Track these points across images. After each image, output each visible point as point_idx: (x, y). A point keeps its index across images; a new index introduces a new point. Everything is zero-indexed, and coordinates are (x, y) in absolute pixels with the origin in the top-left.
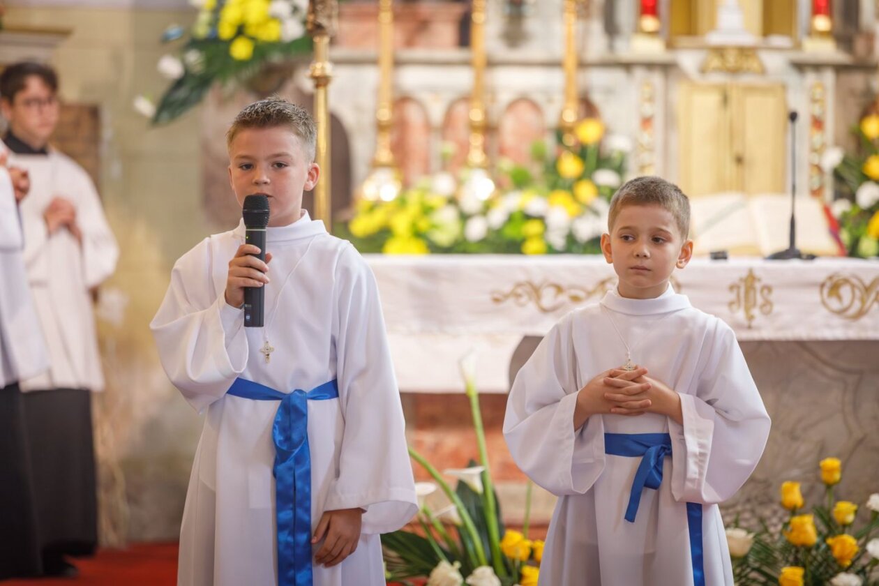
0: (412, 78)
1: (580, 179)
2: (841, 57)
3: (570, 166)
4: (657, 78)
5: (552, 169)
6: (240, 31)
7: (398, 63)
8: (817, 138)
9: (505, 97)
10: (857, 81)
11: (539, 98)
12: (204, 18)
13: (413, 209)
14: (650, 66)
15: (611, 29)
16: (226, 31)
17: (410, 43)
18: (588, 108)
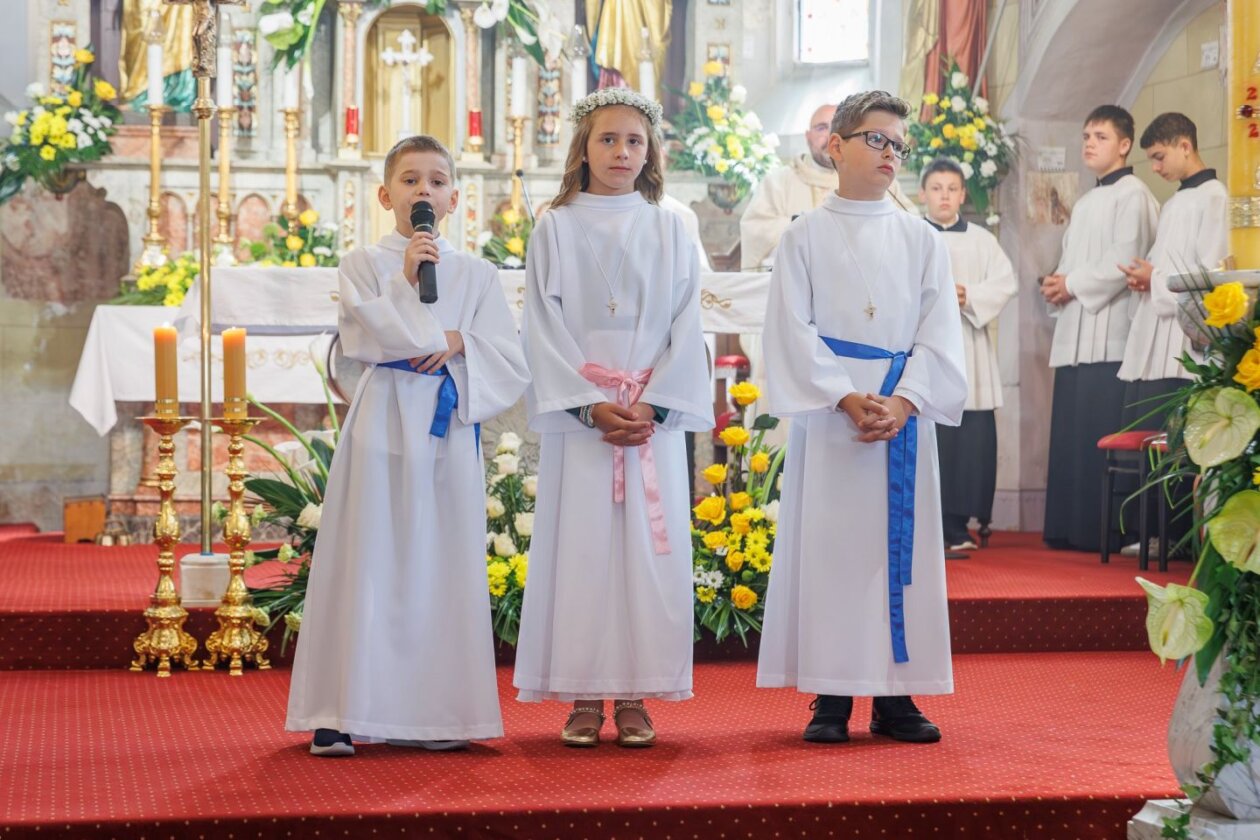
0: (173, 179)
1: (302, 251)
2: (487, 166)
3: (295, 243)
4: (357, 179)
5: (282, 244)
6: (45, 142)
7: (164, 168)
8: (472, 224)
9: (241, 195)
10: (495, 186)
11: (264, 194)
12: (18, 130)
13: (181, 272)
14: (352, 169)
15: (316, 146)
16: (36, 141)
17: (168, 154)
18: (302, 203)
